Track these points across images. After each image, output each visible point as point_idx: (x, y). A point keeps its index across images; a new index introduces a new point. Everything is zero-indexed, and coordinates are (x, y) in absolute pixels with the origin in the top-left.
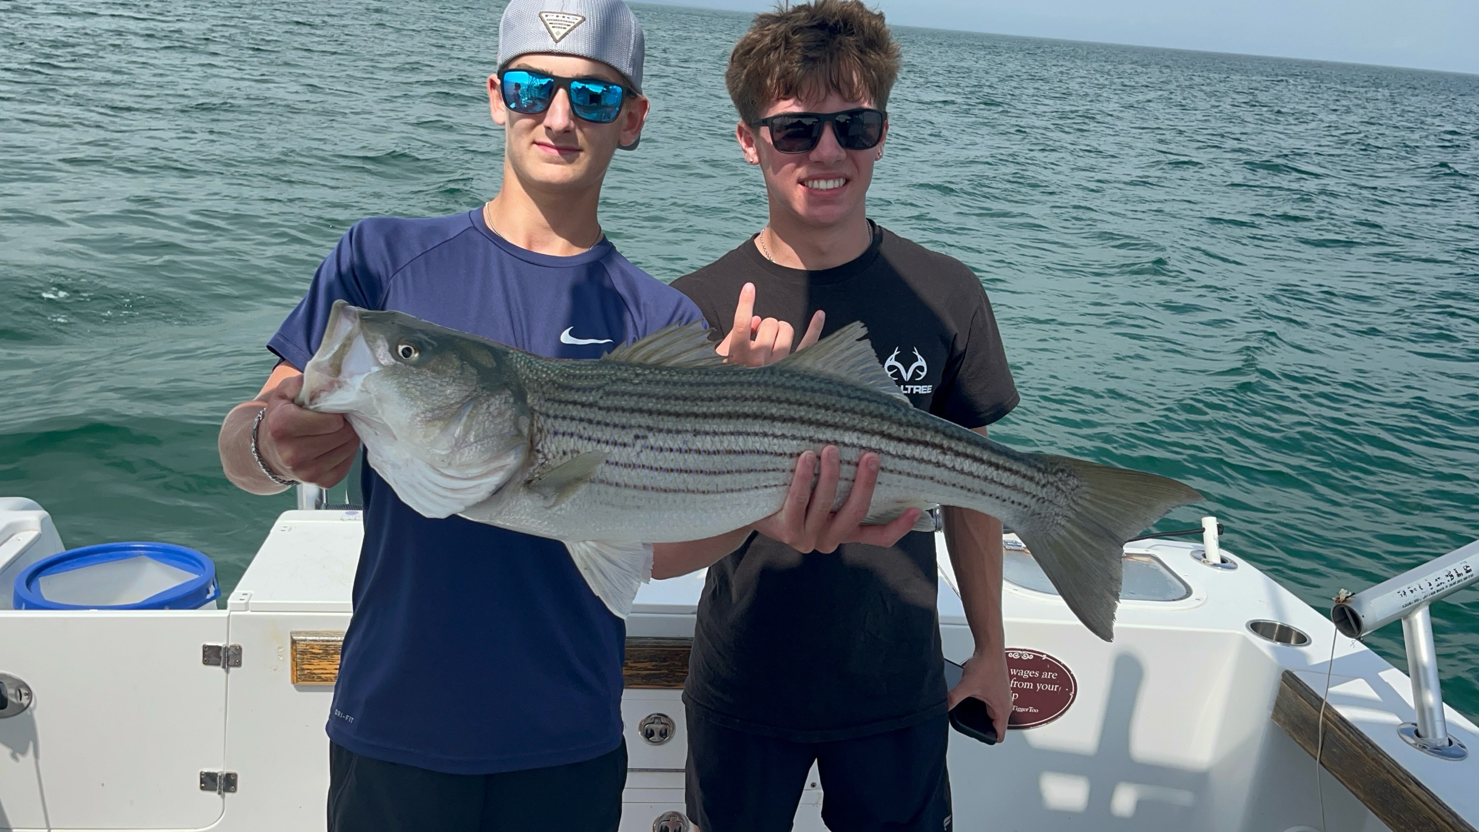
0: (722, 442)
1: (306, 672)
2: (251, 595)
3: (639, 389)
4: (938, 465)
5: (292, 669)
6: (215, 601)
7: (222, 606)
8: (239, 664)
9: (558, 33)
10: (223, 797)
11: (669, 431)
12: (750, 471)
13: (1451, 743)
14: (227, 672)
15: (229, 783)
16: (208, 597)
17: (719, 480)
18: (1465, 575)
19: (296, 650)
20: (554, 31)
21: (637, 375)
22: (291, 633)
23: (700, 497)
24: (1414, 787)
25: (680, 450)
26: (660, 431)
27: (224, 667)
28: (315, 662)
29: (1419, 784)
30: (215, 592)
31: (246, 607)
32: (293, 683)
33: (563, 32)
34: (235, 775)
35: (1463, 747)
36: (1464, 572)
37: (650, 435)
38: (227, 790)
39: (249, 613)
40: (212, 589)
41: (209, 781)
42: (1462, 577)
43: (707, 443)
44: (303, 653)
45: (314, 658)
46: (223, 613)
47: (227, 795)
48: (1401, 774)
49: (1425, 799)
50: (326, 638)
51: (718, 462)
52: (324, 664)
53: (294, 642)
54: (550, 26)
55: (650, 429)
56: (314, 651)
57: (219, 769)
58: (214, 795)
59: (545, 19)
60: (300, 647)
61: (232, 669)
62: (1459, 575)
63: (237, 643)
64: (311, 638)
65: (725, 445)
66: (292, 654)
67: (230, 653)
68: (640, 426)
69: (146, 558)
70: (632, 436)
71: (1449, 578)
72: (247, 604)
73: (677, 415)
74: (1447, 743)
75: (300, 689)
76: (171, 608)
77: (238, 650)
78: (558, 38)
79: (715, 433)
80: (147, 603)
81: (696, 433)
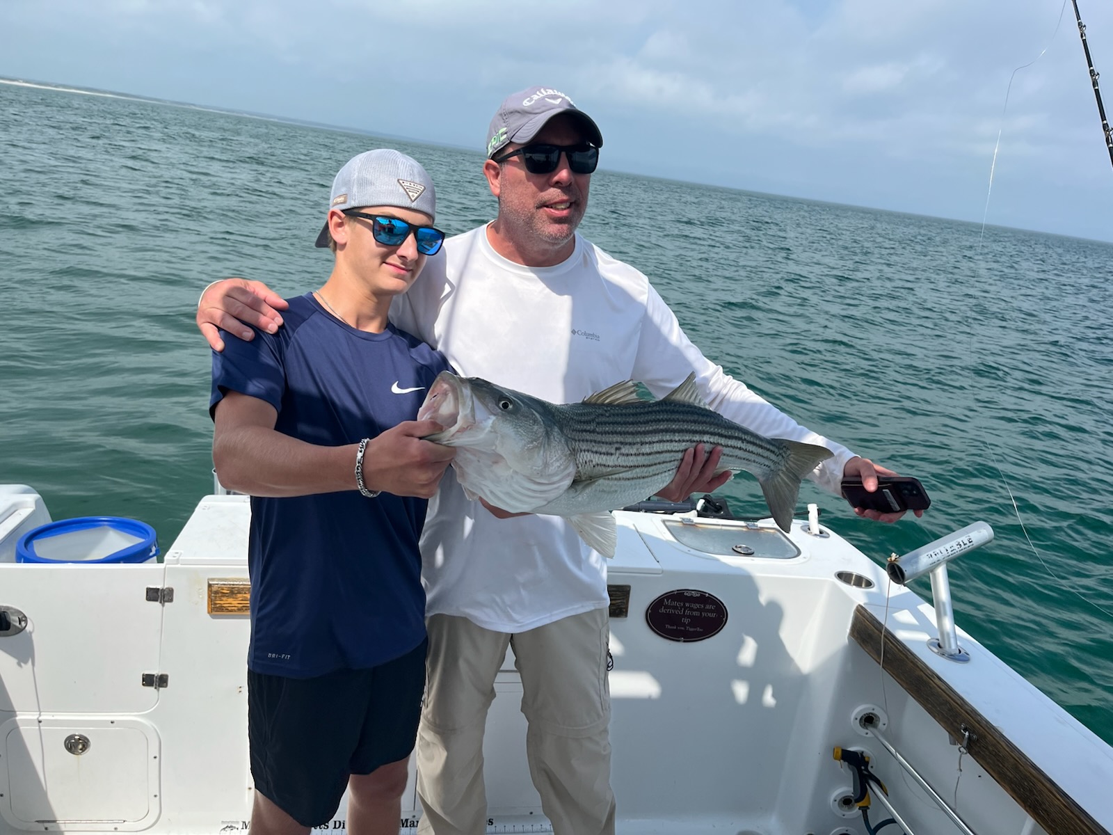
1: (218, 605)
2: (181, 554)
5: (208, 604)
6: (155, 558)
7: (161, 560)
8: (171, 600)
9: (413, 196)
10: (158, 690)
11: (630, 444)
13: (960, 652)
14: (163, 606)
15: (162, 681)
16: (151, 554)
17: (651, 469)
18: (969, 544)
19: (211, 591)
20: (411, 194)
22: (208, 579)
24: (937, 681)
25: (635, 455)
26: (626, 444)
27: (161, 602)
28: (224, 599)
29: (940, 679)
30: (156, 551)
31: (177, 561)
32: (209, 613)
33: (416, 195)
34: (167, 676)
35: (968, 654)
36: (968, 542)
37: (622, 446)
38: (160, 686)
39: (179, 566)
40: (154, 549)
41: (148, 680)
42: (966, 546)
43: (646, 449)
44: (216, 592)
45: (223, 596)
46: (161, 566)
47: (161, 689)
48: (929, 672)
49: (943, 688)
50: (232, 583)
51: (651, 459)
52: (230, 600)
53: (210, 586)
54: (407, 190)
55: (622, 443)
56: (224, 591)
57: (156, 671)
58: (152, 689)
59: (403, 184)
60: (214, 589)
61: (166, 604)
63: (171, 586)
64: (222, 583)
66: (208, 593)
67: (165, 592)
68: (617, 442)
69: (108, 527)
70: (614, 448)
71: (959, 546)
72: (178, 560)
74: (958, 652)
75: (214, 617)
76: (125, 563)
77: (171, 591)
78: (413, 199)
79: (650, 443)
80: (109, 558)
81: (642, 444)
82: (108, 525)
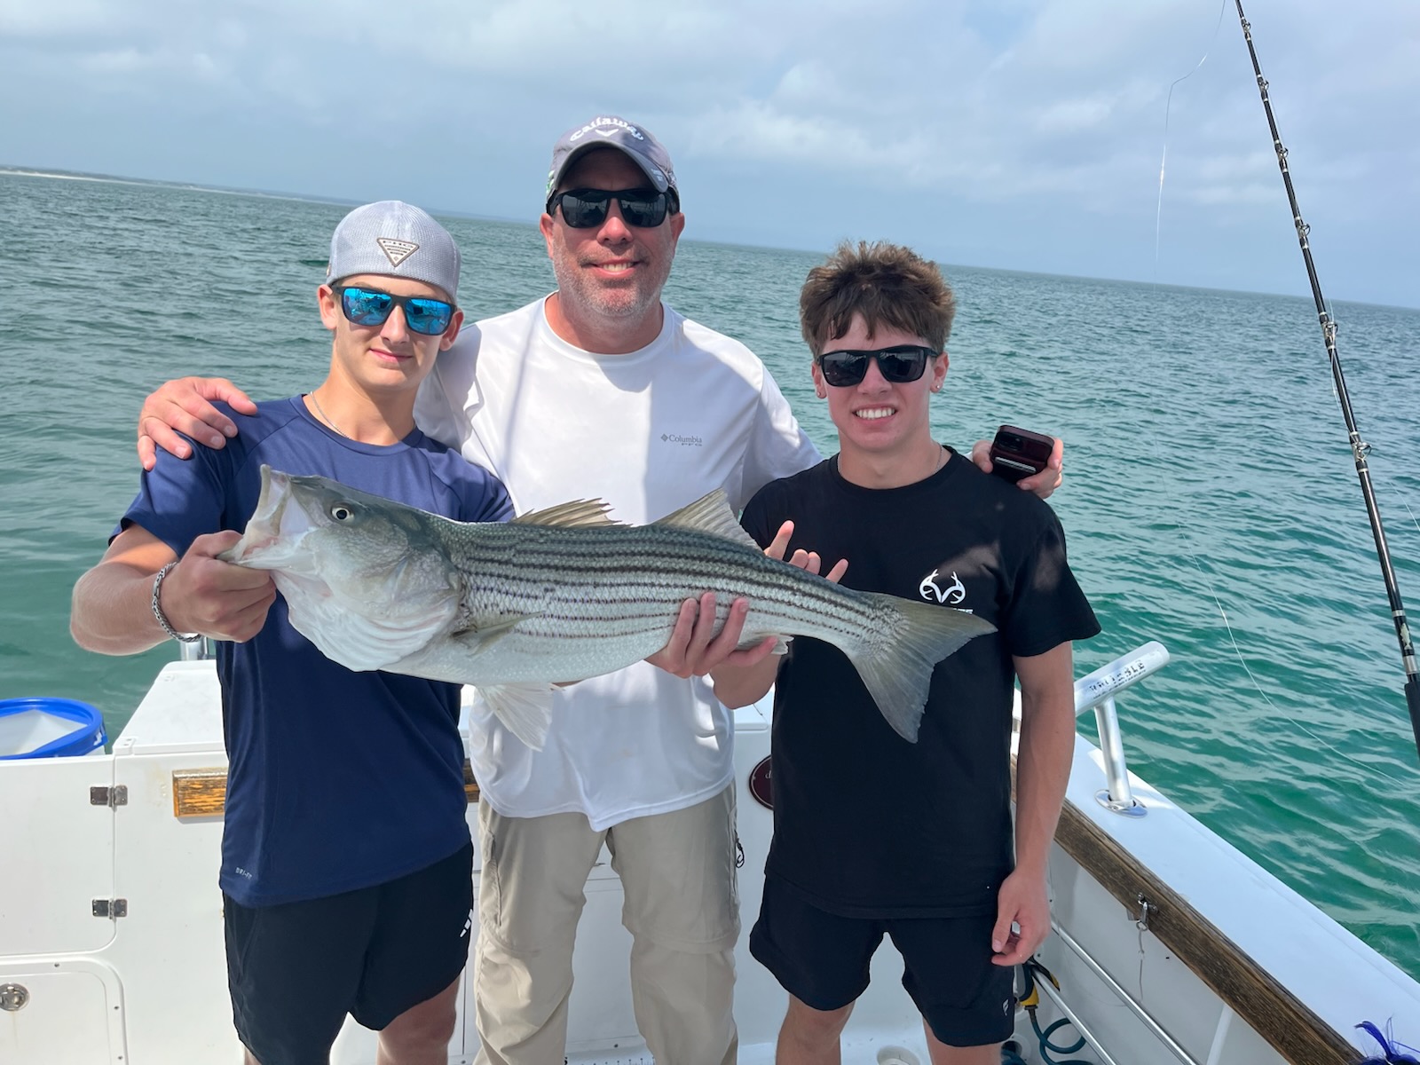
0: (617, 592)
1: (187, 805)
2: (135, 740)
3: (545, 547)
4: (789, 604)
5: (175, 803)
6: (102, 747)
7: (108, 751)
8: (124, 802)
9: (396, 258)
10: (115, 921)
11: (573, 584)
12: (641, 616)
13: (1135, 804)
14: (114, 810)
15: (119, 908)
16: (96, 743)
17: (616, 624)
18: (1140, 671)
19: (177, 787)
20: (393, 256)
21: (542, 536)
22: (173, 772)
23: (599, 640)
24: (1107, 842)
25: (583, 601)
26: (566, 584)
27: (111, 806)
28: (196, 796)
29: (1110, 839)
30: (102, 739)
31: (130, 751)
32: (176, 815)
33: (400, 257)
34: (125, 901)
35: (1144, 807)
36: (1138, 668)
37: (557, 588)
38: (117, 914)
39: (133, 756)
40: (99, 737)
41: (101, 908)
42: (1137, 673)
43: (606, 594)
44: (185, 788)
45: (195, 793)
46: (110, 758)
47: (118, 918)
48: (1097, 831)
49: (1115, 850)
50: (205, 775)
51: (614, 609)
52: (204, 797)
53: (175, 780)
54: (389, 251)
55: (557, 582)
56: (194, 786)
57: (110, 897)
58: (106, 919)
59: (384, 244)
60: (182, 783)
61: (119, 807)
62: (1135, 671)
63: (123, 784)
64: (192, 775)
65: (620, 594)
66: (174, 790)
67: (116, 792)
68: (548, 581)
69: (39, 711)
70: (542, 589)
71: (1128, 674)
72: (131, 748)
73: (579, 569)
74: (1132, 804)
75: (184, 821)
76: (60, 756)
77: (123, 791)
78: (396, 262)
79: (612, 585)
80: (38, 752)
81: (596, 585)
82: (37, 708)
